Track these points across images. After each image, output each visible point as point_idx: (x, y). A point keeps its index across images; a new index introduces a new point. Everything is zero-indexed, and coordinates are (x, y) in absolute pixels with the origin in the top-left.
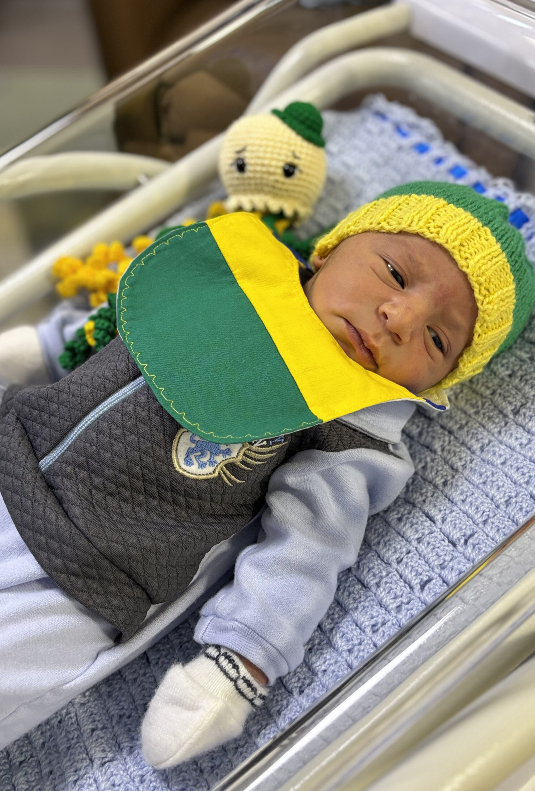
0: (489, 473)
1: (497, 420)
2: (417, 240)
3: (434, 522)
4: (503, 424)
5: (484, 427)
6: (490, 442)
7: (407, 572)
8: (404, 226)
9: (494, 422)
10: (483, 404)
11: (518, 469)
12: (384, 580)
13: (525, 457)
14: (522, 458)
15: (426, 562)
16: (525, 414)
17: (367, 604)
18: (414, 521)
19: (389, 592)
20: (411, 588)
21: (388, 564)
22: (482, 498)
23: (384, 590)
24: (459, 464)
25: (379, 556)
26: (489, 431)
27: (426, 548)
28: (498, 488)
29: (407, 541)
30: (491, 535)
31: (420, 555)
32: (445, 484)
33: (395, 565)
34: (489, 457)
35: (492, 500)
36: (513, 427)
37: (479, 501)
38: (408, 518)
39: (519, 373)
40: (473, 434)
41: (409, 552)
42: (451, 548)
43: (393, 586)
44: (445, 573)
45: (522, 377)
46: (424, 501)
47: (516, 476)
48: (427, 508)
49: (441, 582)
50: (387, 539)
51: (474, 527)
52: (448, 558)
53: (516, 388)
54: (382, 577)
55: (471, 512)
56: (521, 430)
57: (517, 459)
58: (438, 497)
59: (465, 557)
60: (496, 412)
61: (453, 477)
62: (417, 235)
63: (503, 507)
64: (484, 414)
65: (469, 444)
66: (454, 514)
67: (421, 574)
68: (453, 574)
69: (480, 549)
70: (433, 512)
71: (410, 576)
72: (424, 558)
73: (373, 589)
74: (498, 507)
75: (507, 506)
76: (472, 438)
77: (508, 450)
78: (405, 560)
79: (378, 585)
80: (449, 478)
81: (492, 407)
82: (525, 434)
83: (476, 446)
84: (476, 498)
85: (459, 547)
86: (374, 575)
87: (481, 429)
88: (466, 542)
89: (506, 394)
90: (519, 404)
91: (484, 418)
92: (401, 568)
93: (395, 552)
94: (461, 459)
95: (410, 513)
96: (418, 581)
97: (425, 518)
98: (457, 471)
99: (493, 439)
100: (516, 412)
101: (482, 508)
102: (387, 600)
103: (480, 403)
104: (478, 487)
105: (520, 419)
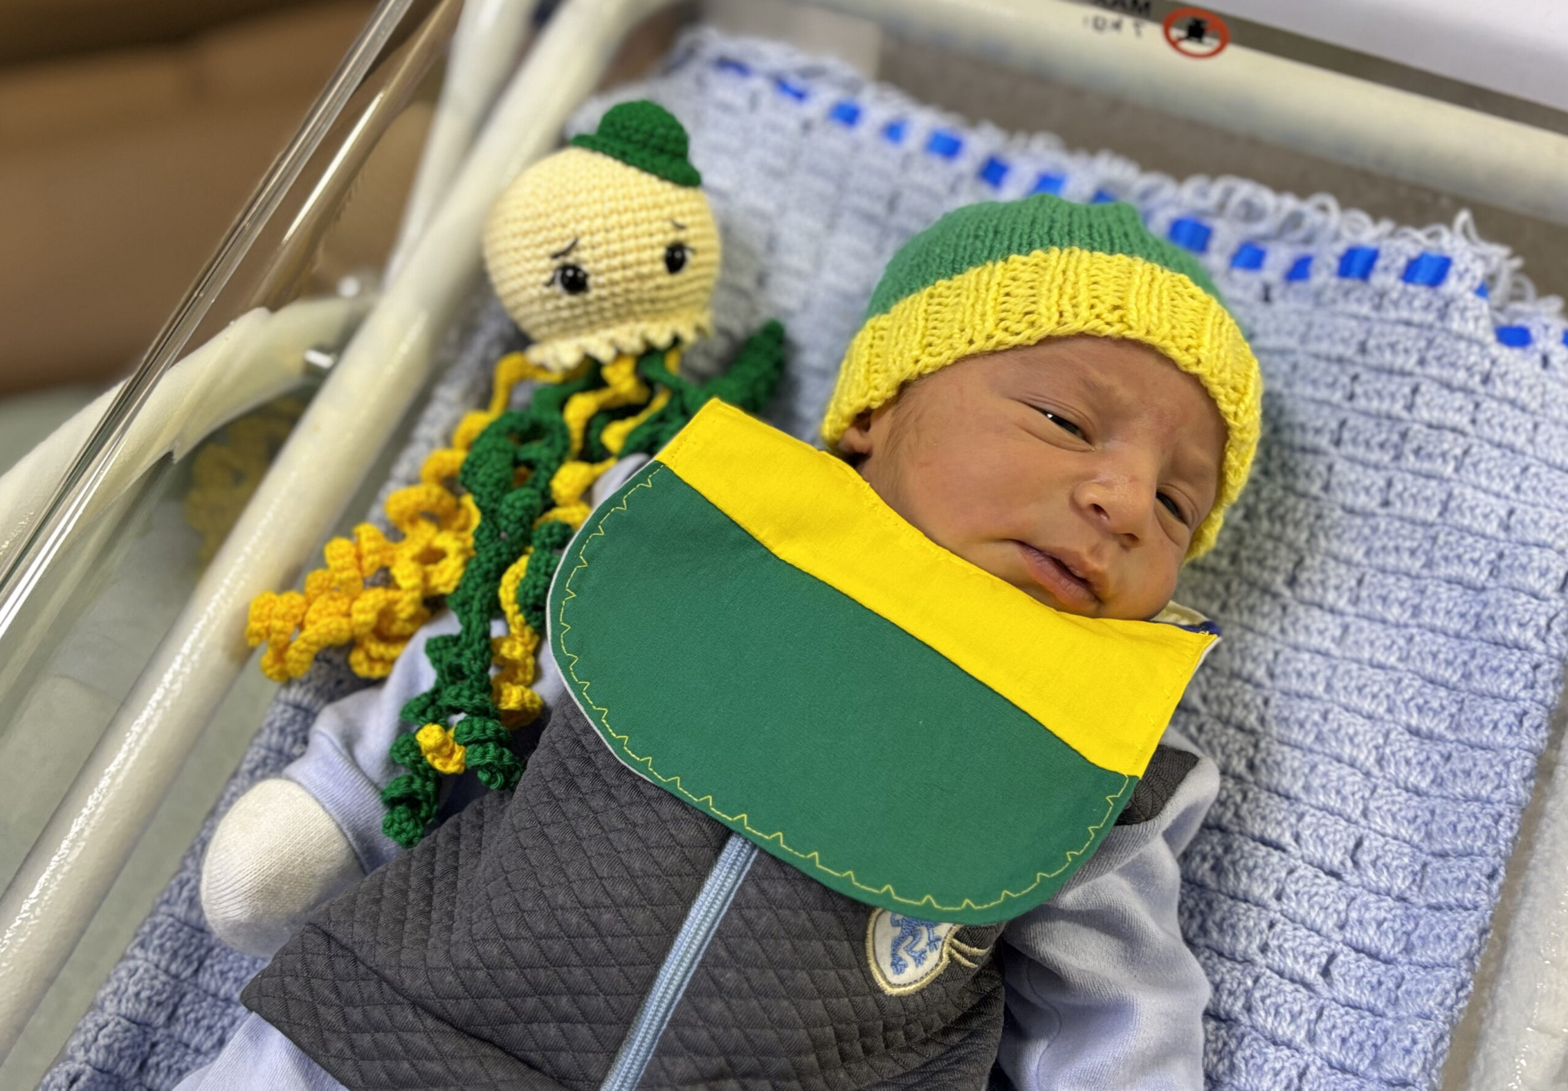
0: (1316, 717)
1: (1266, 609)
2: (1084, 345)
3: (1284, 850)
4: (1278, 611)
5: (1251, 629)
6: (1276, 654)
7: (1289, 961)
8: (1048, 326)
9: (1264, 616)
10: (1227, 587)
11: (1360, 690)
12: (1257, 994)
13: (1359, 661)
14: (1354, 667)
15: (1311, 929)
16: (1309, 581)
17: (1248, 1052)
18: (1251, 863)
19: (1277, 1013)
20: (1308, 986)
21: (1247, 961)
22: (1336, 771)
23: (1267, 1012)
24: (1252, 720)
25: (1221, 954)
26: (1263, 634)
27: (1299, 903)
28: (1351, 740)
29: (1257, 905)
30: (1389, 831)
31: (1293, 921)
32: (1251, 766)
33: (1259, 959)
34: (1295, 684)
35: (1352, 765)
36: (1301, 611)
37: (1334, 776)
38: (1234, 863)
39: (1263, 508)
40: (1241, 651)
41: (1272, 925)
42: (1335, 883)
43: (1280, 1000)
44: (1353, 934)
45: (1270, 512)
46: (1237, 814)
47: (1367, 705)
48: (1257, 828)
49: (1353, 954)
50: (1218, 916)
51: (1352, 829)
52: (1342, 906)
53: (1269, 536)
54: (1248, 992)
55: (1335, 802)
56: (1316, 612)
57: (1348, 672)
58: (1257, 800)
59: (1370, 891)
60: (1256, 594)
61: (1256, 746)
62: (1081, 335)
63: (1375, 771)
64: (1238, 605)
65: (1245, 673)
66: (1308, 819)
67: (1312, 956)
68: (1371, 932)
69: (1387, 866)
70: (1272, 833)
71: (1298, 968)
72: (1303, 922)
73: (1244, 1019)
74: (1368, 774)
75: (1382, 768)
76: (1243, 660)
77: (1319, 659)
78: (1274, 943)
79: (1249, 1009)
80: (1251, 751)
81: (1245, 588)
82: (1328, 617)
83: (1261, 674)
84: (1326, 774)
85: (1347, 877)
86: (1231, 993)
87: (1249, 637)
88: (1356, 863)
89: (1260, 555)
90: (1290, 566)
91: (1241, 613)
92: (1275, 959)
93: (1249, 934)
94: (1246, 706)
95: (1228, 849)
96: (1314, 970)
97: (1263, 849)
98: (1252, 732)
99: (1278, 646)
100: (1292, 582)
101: (1347, 790)
102: (1285, 1030)
103: (1220, 588)
104: (1311, 751)
105: (1307, 593)
